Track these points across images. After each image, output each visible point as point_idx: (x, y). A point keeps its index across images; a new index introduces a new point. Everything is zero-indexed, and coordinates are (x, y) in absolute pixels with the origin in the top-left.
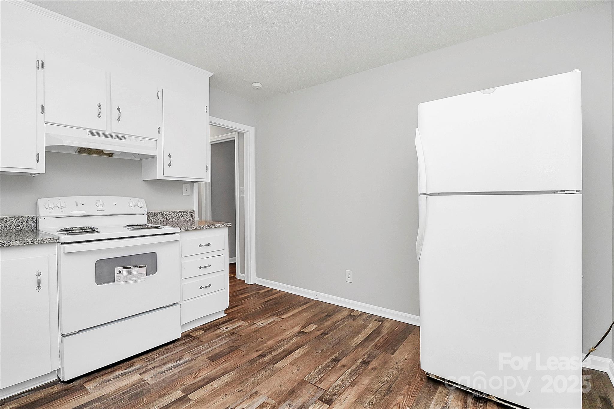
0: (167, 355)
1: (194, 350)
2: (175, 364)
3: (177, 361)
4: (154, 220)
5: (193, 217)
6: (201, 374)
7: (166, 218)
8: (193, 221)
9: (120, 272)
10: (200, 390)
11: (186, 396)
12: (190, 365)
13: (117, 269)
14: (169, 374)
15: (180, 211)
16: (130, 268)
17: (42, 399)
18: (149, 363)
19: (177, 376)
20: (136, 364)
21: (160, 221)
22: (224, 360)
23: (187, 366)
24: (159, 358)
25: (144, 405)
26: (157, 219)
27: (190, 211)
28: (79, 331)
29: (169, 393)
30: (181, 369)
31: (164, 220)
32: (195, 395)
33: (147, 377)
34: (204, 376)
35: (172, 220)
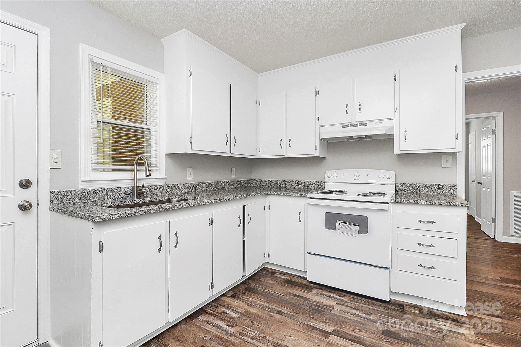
0: (367, 306)
1: (386, 317)
2: (362, 315)
3: (364, 314)
4: (406, 191)
5: (454, 192)
6: (360, 333)
7: (419, 190)
8: (454, 196)
9: (339, 224)
10: (342, 339)
11: (331, 334)
12: (366, 323)
13: (338, 222)
14: (347, 316)
15: (436, 184)
16: (347, 223)
17: (296, 282)
18: (351, 302)
19: (348, 321)
20: (345, 297)
21: (413, 192)
22: (391, 341)
23: (364, 322)
24: (361, 303)
25: (311, 317)
26: (409, 190)
27: (450, 185)
28: (314, 254)
29: (329, 324)
30: (357, 320)
31: (416, 192)
32: (334, 339)
33: (337, 308)
34: (359, 335)
35: (426, 193)
